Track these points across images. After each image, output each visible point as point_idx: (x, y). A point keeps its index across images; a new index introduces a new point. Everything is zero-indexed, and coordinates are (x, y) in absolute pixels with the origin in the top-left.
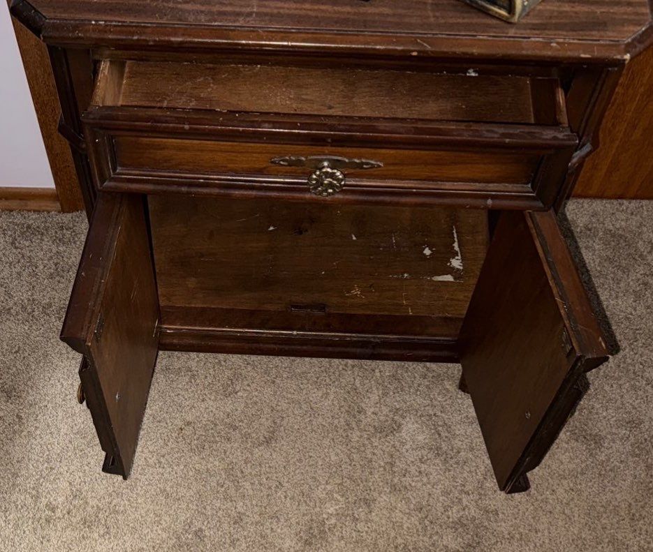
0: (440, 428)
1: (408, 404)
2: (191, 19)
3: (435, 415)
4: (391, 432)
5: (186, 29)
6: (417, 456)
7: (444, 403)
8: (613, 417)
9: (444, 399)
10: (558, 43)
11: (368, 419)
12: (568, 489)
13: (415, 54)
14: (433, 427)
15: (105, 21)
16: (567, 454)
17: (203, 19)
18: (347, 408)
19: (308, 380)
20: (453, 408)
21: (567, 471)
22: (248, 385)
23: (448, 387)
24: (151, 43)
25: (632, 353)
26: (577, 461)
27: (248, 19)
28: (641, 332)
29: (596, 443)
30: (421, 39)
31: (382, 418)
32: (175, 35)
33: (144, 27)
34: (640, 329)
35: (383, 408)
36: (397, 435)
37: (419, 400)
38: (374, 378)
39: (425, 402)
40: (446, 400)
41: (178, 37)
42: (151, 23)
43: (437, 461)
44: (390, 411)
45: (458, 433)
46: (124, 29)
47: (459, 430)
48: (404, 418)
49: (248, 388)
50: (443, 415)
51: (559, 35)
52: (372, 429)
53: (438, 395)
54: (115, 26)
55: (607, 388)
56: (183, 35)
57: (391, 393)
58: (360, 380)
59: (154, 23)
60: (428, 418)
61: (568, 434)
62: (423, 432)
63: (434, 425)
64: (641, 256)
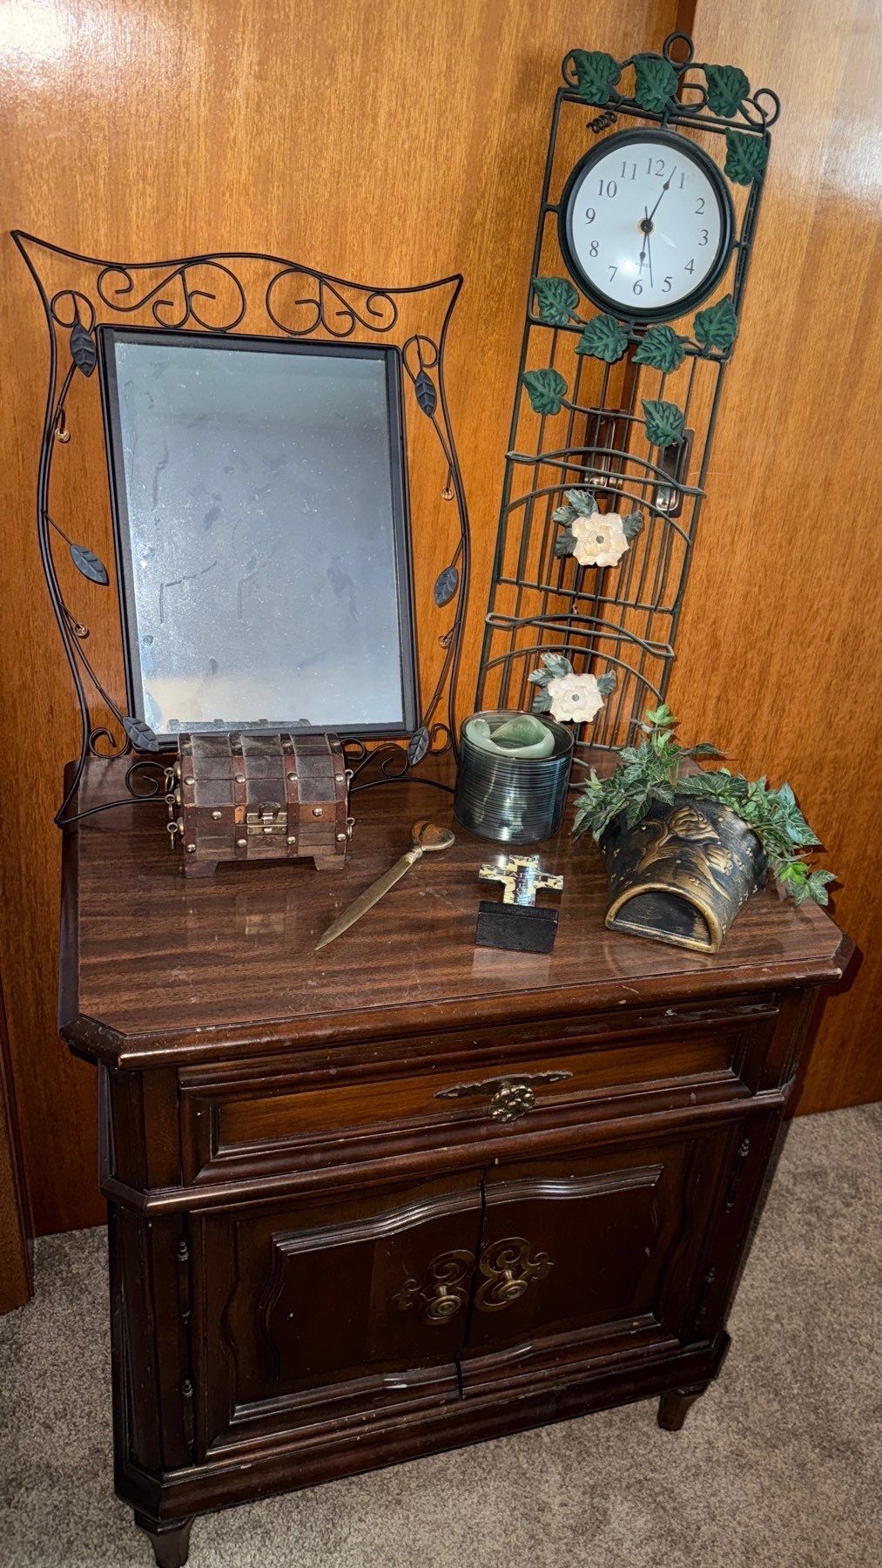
0: (660, 1498)
1: (604, 1472)
2: (339, 1004)
3: (645, 1479)
4: (598, 1527)
5: (336, 1017)
6: (647, 1554)
7: (650, 1456)
8: (855, 1409)
9: (648, 1450)
10: (768, 968)
11: (557, 1518)
12: (852, 1534)
13: (623, 1002)
14: (650, 1500)
15: (217, 1026)
16: (829, 1481)
17: (356, 1002)
18: (522, 1509)
19: (451, 1481)
20: (664, 1460)
21: (840, 1508)
22: (360, 1520)
23: (645, 1429)
24: (288, 1043)
25: (835, 1316)
26: (845, 1487)
27: (414, 994)
28: (832, 1285)
29: (853, 1453)
30: (626, 984)
31: (576, 1509)
32: (321, 1027)
33: (275, 1024)
34: (829, 1282)
35: (573, 1492)
36: (607, 1529)
37: (618, 1463)
38: (544, 1447)
39: (624, 1462)
40: (651, 1452)
41: (326, 1029)
42: (285, 1018)
43: (677, 1554)
44: (584, 1493)
45: (685, 1497)
46: (244, 1031)
47: (685, 1492)
48: (605, 1497)
49: (363, 1525)
50: (656, 1475)
51: (766, 959)
52: (570, 1534)
53: (638, 1445)
54: (231, 1030)
55: (829, 1369)
56: (332, 1026)
57: (575, 1464)
58: (525, 1457)
59: (289, 1018)
60: (638, 1486)
61: (817, 1450)
62: (640, 1512)
63: (650, 1495)
64: (788, 1191)
